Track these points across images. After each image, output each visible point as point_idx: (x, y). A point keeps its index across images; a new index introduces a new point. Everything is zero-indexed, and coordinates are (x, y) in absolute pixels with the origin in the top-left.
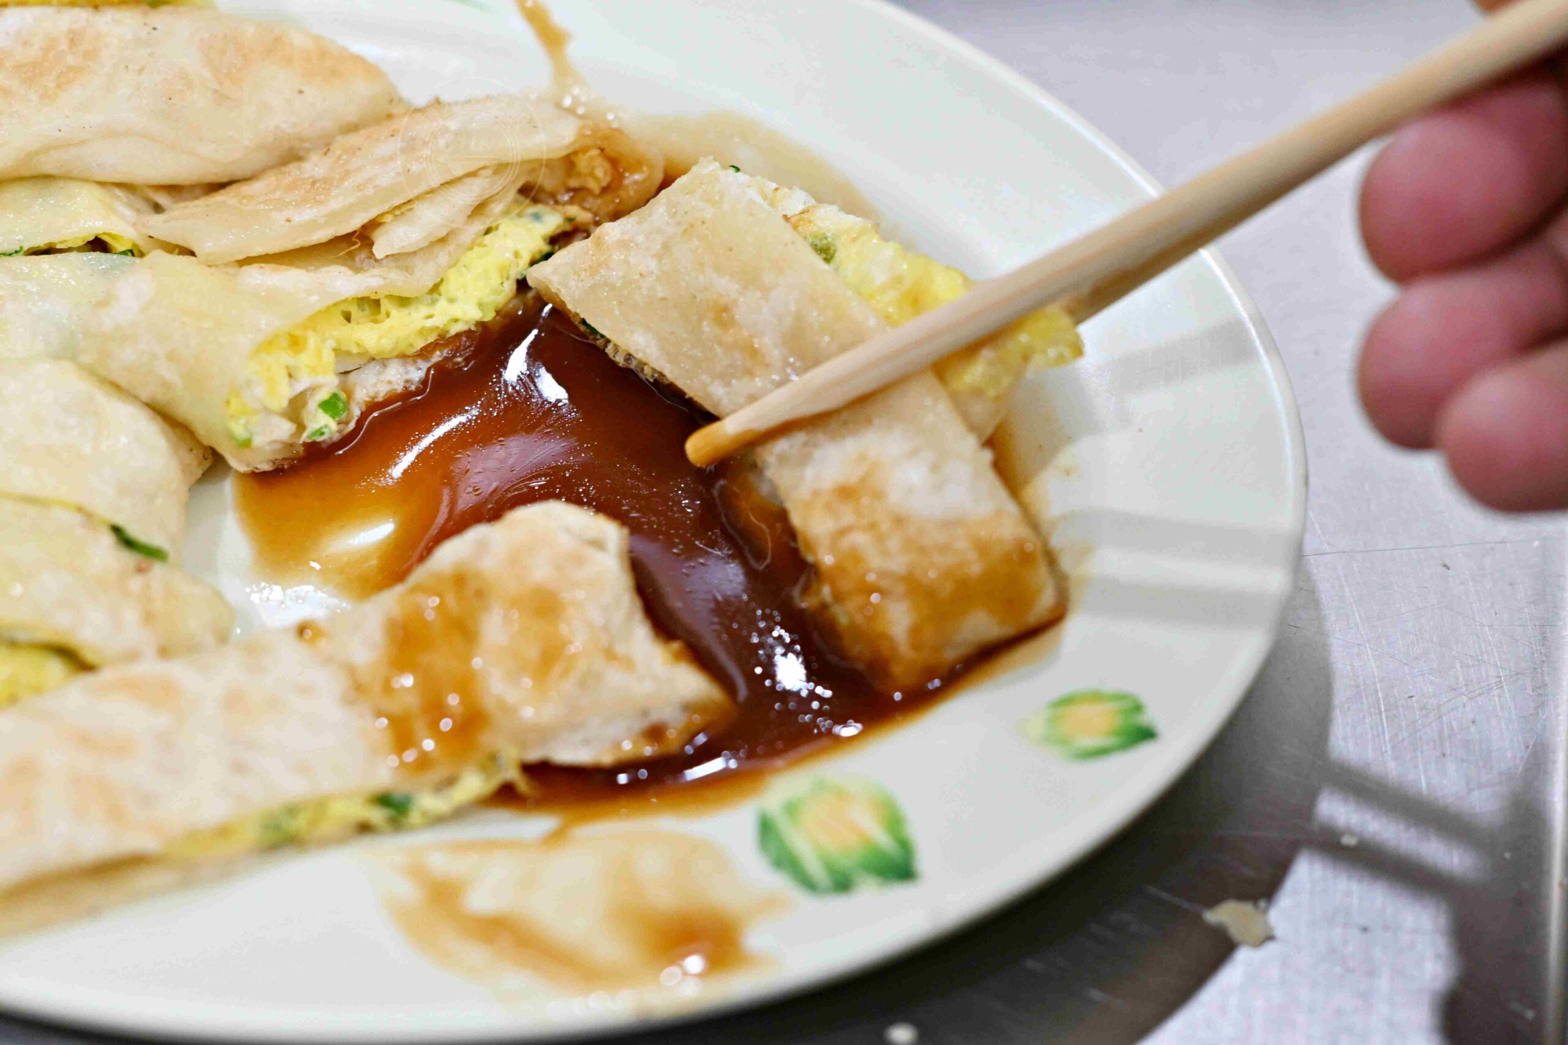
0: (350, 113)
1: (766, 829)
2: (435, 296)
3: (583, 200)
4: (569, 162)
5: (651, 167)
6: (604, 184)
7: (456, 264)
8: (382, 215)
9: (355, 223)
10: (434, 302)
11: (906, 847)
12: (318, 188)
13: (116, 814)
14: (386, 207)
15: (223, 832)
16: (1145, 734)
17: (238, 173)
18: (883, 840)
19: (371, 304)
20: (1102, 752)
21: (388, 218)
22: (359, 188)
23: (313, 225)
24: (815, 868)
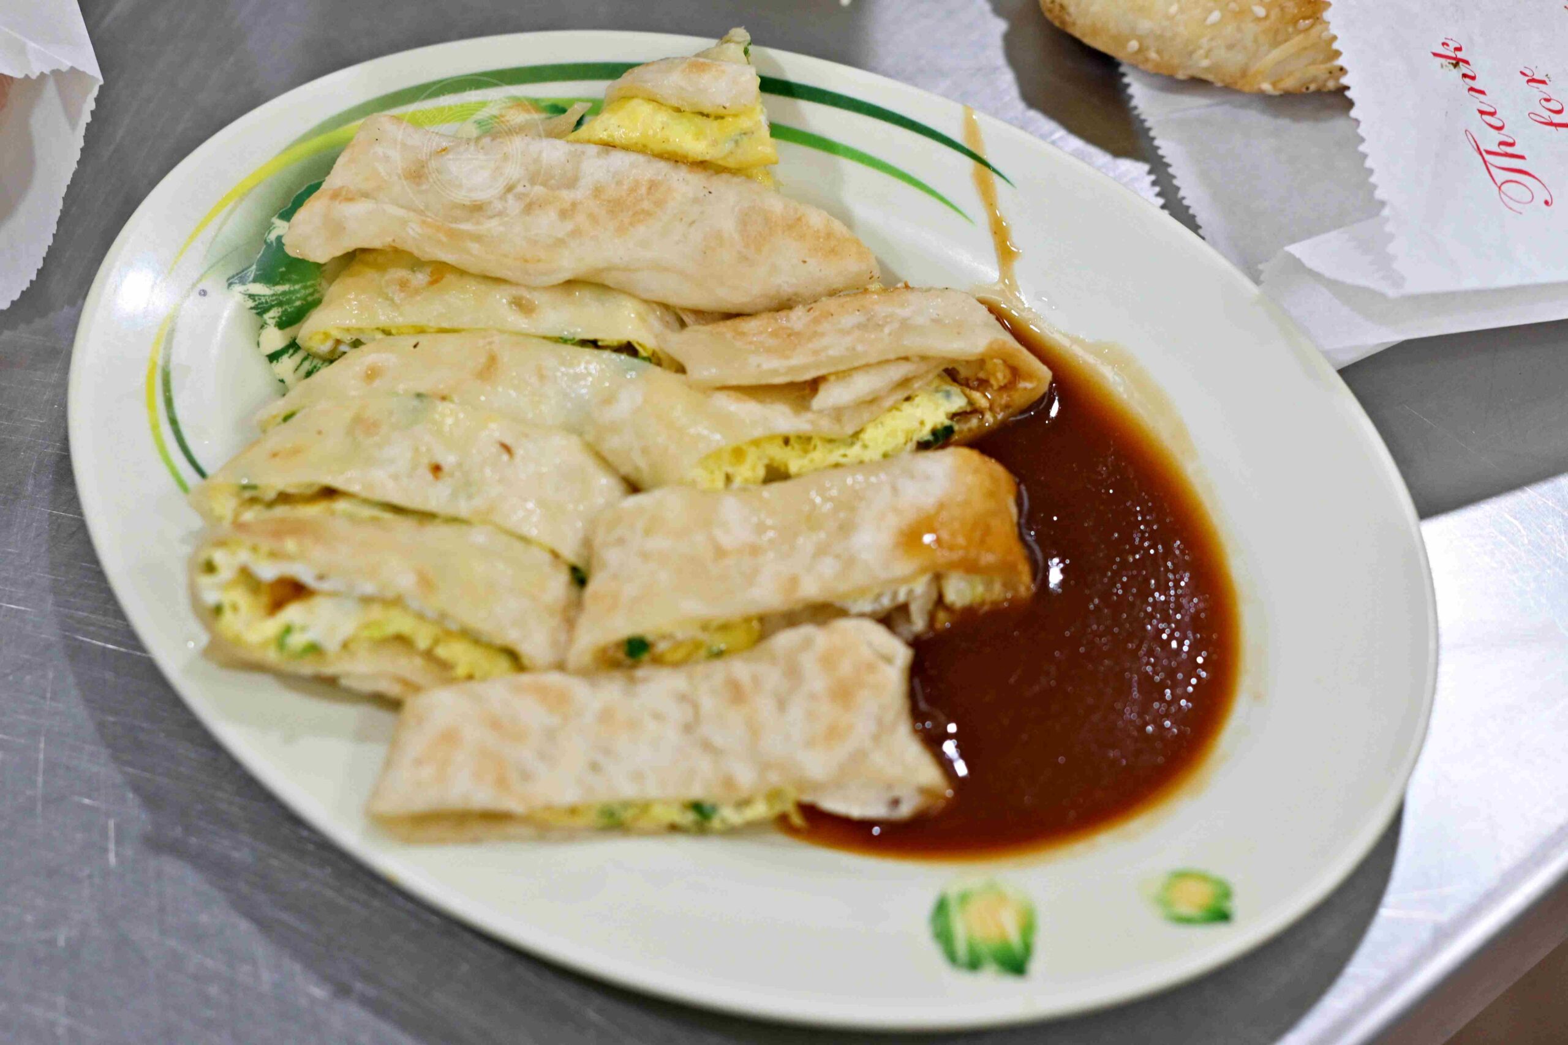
0: (838, 282)
1: (941, 908)
2: (855, 439)
3: (986, 389)
4: (981, 362)
5: (1039, 380)
6: (1002, 384)
7: (874, 420)
8: (830, 374)
9: (809, 376)
10: (852, 444)
11: (1028, 949)
12: (793, 338)
13: (502, 782)
14: (832, 370)
15: (573, 811)
16: (1221, 916)
17: (747, 310)
18: (1014, 938)
19: (806, 441)
20: (1186, 921)
21: (832, 378)
22: (816, 353)
23: (775, 372)
24: (961, 949)
